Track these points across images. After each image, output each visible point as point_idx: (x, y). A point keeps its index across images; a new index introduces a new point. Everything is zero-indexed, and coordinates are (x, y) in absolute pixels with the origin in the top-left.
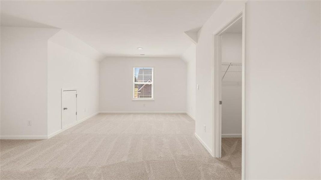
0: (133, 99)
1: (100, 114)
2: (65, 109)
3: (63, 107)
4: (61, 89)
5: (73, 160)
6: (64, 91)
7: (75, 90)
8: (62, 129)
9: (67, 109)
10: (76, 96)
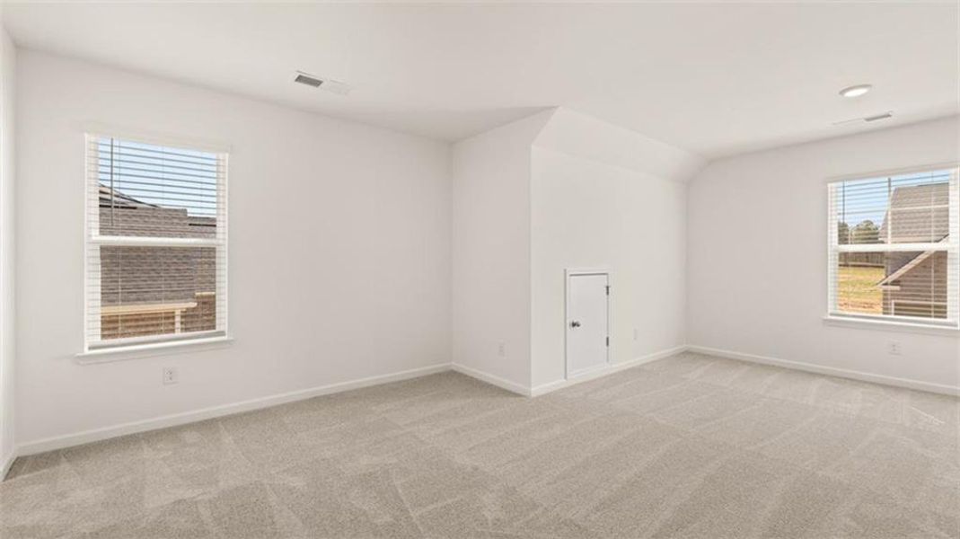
0: (830, 317)
1: (688, 355)
2: (574, 325)
3: (569, 321)
4: (565, 270)
5: (555, 482)
6: (571, 275)
7: (604, 274)
8: (566, 378)
9: (578, 326)
10: (605, 289)
